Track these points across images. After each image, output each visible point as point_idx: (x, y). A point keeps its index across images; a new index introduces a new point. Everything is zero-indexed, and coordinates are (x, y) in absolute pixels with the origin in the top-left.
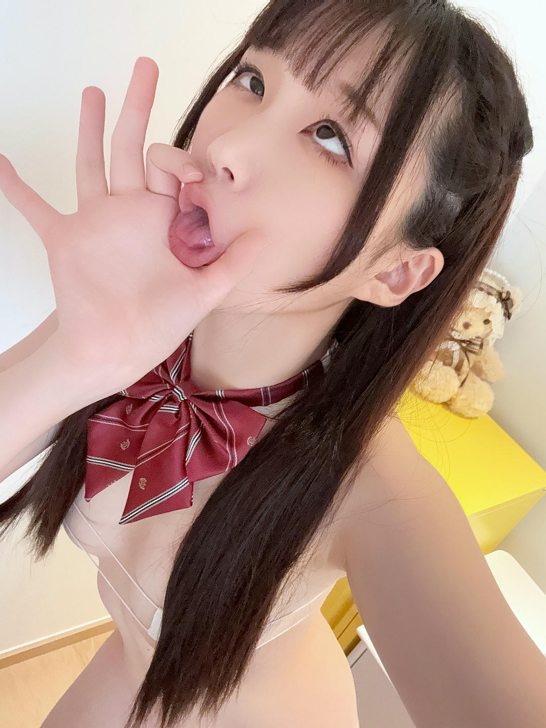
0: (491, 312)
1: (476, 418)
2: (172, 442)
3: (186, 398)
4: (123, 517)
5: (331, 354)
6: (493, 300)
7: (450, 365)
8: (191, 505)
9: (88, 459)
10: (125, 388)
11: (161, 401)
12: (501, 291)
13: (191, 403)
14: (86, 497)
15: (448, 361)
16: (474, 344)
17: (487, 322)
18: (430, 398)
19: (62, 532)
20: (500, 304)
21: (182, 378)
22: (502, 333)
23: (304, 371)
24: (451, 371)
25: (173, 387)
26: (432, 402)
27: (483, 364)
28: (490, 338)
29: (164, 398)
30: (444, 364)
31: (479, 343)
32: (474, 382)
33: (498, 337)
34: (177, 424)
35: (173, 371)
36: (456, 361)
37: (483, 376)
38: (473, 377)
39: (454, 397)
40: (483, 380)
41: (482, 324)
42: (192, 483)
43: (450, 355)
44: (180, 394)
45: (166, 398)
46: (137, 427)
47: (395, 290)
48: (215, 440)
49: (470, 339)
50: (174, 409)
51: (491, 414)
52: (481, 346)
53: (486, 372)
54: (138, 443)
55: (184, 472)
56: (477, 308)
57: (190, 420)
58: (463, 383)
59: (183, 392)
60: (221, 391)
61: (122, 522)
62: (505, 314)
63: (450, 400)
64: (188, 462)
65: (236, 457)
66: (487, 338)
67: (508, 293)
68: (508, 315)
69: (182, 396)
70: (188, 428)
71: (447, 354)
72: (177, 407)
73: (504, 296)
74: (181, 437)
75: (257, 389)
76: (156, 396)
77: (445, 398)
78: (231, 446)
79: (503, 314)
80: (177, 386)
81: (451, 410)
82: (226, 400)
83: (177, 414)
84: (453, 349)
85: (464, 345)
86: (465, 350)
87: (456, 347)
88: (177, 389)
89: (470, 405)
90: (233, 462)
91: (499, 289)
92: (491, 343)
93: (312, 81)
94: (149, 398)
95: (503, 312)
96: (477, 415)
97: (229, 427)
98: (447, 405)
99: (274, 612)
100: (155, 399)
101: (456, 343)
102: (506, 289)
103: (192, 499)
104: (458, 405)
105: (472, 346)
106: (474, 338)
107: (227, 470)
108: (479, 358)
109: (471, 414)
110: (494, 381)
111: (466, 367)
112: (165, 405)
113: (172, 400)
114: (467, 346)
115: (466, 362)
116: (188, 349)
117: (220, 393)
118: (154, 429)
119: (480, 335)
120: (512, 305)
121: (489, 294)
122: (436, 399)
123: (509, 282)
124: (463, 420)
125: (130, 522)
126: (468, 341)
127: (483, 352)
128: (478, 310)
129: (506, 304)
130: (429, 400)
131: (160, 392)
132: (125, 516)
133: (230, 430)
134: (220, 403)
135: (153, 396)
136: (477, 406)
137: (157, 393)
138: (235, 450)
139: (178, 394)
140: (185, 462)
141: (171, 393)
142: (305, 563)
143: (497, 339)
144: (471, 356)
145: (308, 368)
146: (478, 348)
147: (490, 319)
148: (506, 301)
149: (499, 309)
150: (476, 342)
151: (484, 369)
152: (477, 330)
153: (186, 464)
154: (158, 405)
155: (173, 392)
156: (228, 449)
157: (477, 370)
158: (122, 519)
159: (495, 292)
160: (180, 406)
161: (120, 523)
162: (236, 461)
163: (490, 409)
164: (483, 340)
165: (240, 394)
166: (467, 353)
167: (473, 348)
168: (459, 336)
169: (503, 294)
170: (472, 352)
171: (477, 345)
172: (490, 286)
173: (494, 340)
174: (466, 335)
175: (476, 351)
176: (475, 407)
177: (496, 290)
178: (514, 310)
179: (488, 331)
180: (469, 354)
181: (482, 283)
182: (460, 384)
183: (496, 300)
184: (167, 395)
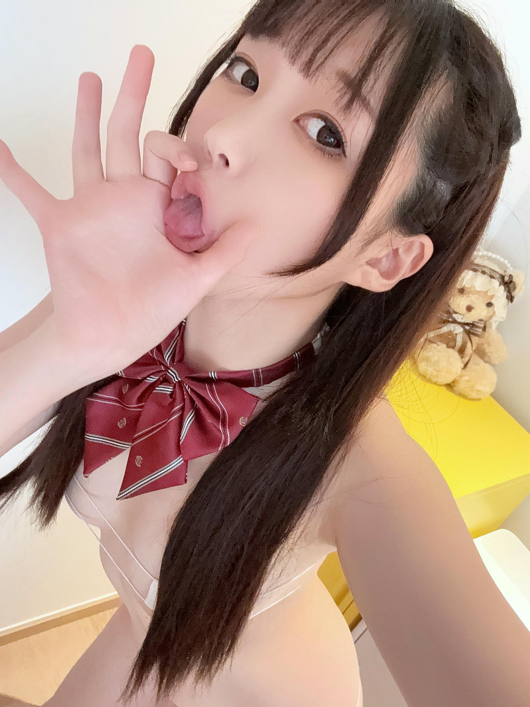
0: (493, 295)
1: (479, 399)
2: (167, 421)
3: (180, 379)
4: (121, 493)
5: (322, 337)
6: (496, 283)
7: (453, 347)
8: (186, 482)
9: (86, 436)
10: (122, 370)
11: (155, 382)
12: (503, 274)
13: (185, 384)
14: (84, 473)
15: (451, 344)
16: (477, 327)
17: (489, 305)
18: (434, 380)
19: (64, 503)
20: (502, 288)
21: (176, 361)
22: (504, 316)
23: (295, 354)
24: (454, 354)
25: (167, 368)
26: (435, 383)
27: (486, 346)
28: (492, 321)
29: (159, 379)
30: (448, 347)
31: (482, 326)
32: (478, 364)
33: (501, 320)
34: (172, 405)
35: (167, 353)
36: (459, 343)
37: (486, 359)
38: (476, 359)
39: (458, 379)
40: (486, 362)
41: (484, 306)
42: (186, 462)
43: (453, 337)
44: (174, 375)
45: (161, 379)
46: (133, 406)
47: (386, 275)
48: (209, 420)
49: (473, 322)
50: (168, 390)
51: (493, 395)
52: (484, 329)
53: (488, 354)
54: (134, 421)
55: (179, 450)
56: (480, 292)
57: (184, 400)
58: (466, 365)
59: (177, 373)
60: (214, 373)
61: (120, 498)
62: (507, 298)
63: (454, 382)
64: (182, 441)
65: (228, 436)
66: (490, 321)
67: (511, 276)
68: (511, 298)
69: (176, 377)
70: (183, 408)
71: (450, 337)
72: (172, 388)
73: (506, 279)
74: (175, 416)
75: (248, 371)
76: (151, 376)
77: (448, 380)
78: (224, 426)
79: (505, 297)
80: (171, 368)
81: (454, 392)
82: (219, 381)
83: (172, 395)
84: (456, 332)
85: (467, 328)
86: (468, 333)
87: (459, 330)
88: (172, 371)
89: (473, 386)
90: (225, 442)
91: (502, 272)
92: (494, 326)
93: (308, 68)
94: (145, 378)
95: (506, 295)
96: (480, 397)
97: (221, 407)
98: (450, 386)
99: (265, 587)
100: (151, 380)
101: (459, 326)
102: (509, 272)
103: (187, 476)
104: (461, 386)
105: (475, 329)
106: (477, 321)
107: (220, 449)
108: (482, 340)
109: (474, 395)
110: (496, 363)
111: (469, 350)
112: (159, 386)
113: (166, 381)
114: (470, 329)
115: (469, 344)
116: (181, 332)
117: (213, 375)
118: (150, 409)
119: (482, 317)
120: (515, 288)
121: (492, 277)
122: (439, 381)
123: (511, 266)
124: (466, 401)
125: (127, 498)
126: (471, 324)
127: (486, 334)
128: (481, 294)
129: (509, 287)
131: (155, 373)
132: (122, 492)
133: (223, 411)
134: (214, 384)
135: (148, 376)
136: (479, 387)
137: (152, 374)
138: (228, 430)
139: (173, 376)
140: (179, 441)
141: (166, 374)
142: (295, 540)
143: (500, 322)
144: (474, 338)
145: (299, 350)
146: (481, 330)
147: (493, 302)
148: (508, 284)
149: (501, 291)
150: (479, 325)
151: (487, 351)
152: (480, 313)
153: (181, 443)
154: (153, 385)
155: (168, 374)
156: (221, 429)
157: (481, 353)
158: (119, 495)
159: (498, 276)
160: (174, 387)
161: (117, 499)
162: (229, 440)
163: (493, 391)
164: (485, 322)
165: (231, 376)
166: (470, 335)
167: (476, 331)
168: (462, 319)
169: (506, 277)
170: (475, 334)
171: (480, 328)
172: (493, 270)
173: (497, 323)
174: (469, 318)
175: (479, 333)
176: (478, 389)
177: (498, 273)
178: (517, 294)
179: (491, 314)
180: (472, 336)
181: (485, 266)
182: (463, 367)
183: (498, 283)
184: (162, 376)
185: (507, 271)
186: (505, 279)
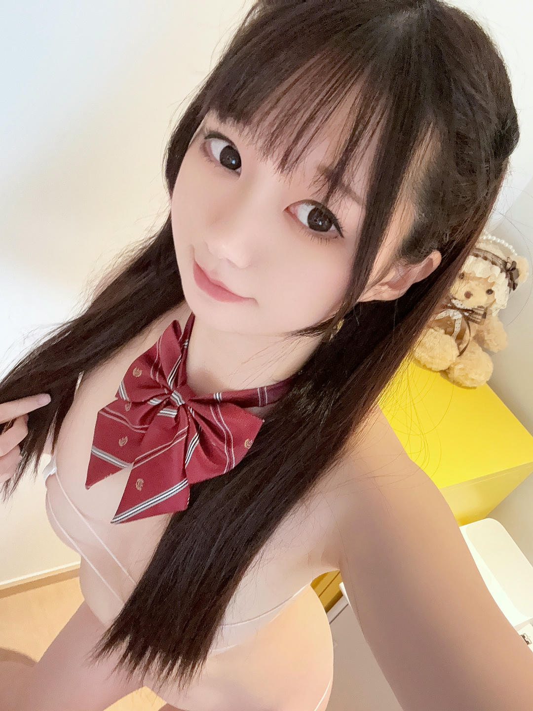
0: (494, 282)
1: (475, 388)
2: (171, 444)
3: (184, 403)
6: (497, 270)
7: (451, 334)
11: (159, 405)
12: (507, 261)
13: (189, 407)
15: (450, 330)
16: (476, 314)
17: (490, 292)
18: (429, 366)
20: (504, 275)
21: (179, 383)
22: (505, 304)
24: (451, 341)
25: (170, 392)
26: (430, 369)
27: (485, 334)
28: (493, 308)
29: (163, 402)
30: (446, 333)
31: (482, 313)
32: (476, 353)
33: (502, 308)
34: (176, 428)
35: (170, 377)
36: (457, 329)
37: (485, 346)
38: (473, 345)
39: (452, 366)
40: (484, 350)
41: (484, 293)
43: (451, 323)
44: (177, 397)
45: (165, 402)
46: (136, 427)
48: (214, 441)
49: (473, 309)
50: (173, 413)
51: (489, 383)
52: (484, 316)
53: (488, 342)
56: (480, 278)
57: (189, 423)
59: (180, 397)
60: (219, 394)
62: (509, 285)
63: (449, 368)
64: (187, 464)
65: (233, 459)
66: (491, 308)
67: (514, 263)
68: (513, 286)
69: (180, 400)
70: (187, 432)
71: (448, 322)
72: (176, 411)
73: (509, 266)
74: (180, 440)
75: (253, 389)
76: (154, 399)
77: (444, 367)
78: (229, 446)
79: (507, 284)
80: (175, 391)
81: (448, 378)
82: (224, 402)
83: (176, 418)
84: (454, 318)
85: (466, 314)
86: (467, 319)
87: (457, 316)
89: (467, 375)
90: (231, 464)
91: (504, 258)
92: (495, 314)
94: (148, 401)
95: (507, 283)
96: (475, 385)
97: (226, 430)
98: (445, 373)
100: (155, 402)
101: (458, 312)
102: (512, 259)
104: (456, 373)
105: (475, 316)
106: (476, 307)
107: (225, 472)
108: (482, 327)
109: (468, 383)
110: (495, 350)
111: (467, 337)
112: (164, 409)
113: (170, 404)
114: (469, 315)
115: (467, 331)
116: (184, 355)
117: (218, 396)
118: (154, 431)
119: (482, 304)
120: (518, 276)
121: (493, 263)
122: (434, 367)
123: (516, 252)
124: (460, 388)
125: (123, 522)
126: (469, 310)
127: (487, 321)
128: (481, 280)
129: (511, 274)
130: (428, 367)
131: (158, 395)
132: (117, 516)
133: (227, 432)
134: (218, 405)
135: (152, 398)
137: (156, 396)
138: (233, 452)
139: (176, 399)
140: (184, 465)
141: (169, 398)
143: (501, 310)
144: (473, 325)
146: (480, 317)
147: (493, 289)
148: (511, 272)
149: (502, 280)
150: (479, 312)
151: (486, 339)
152: (479, 300)
153: (186, 467)
154: (157, 408)
155: (171, 397)
156: (226, 451)
157: (480, 340)
158: (114, 519)
159: (500, 262)
160: (179, 410)
162: (234, 463)
163: (489, 379)
164: (486, 309)
165: (235, 396)
166: (469, 322)
167: (475, 318)
168: (461, 305)
169: (508, 264)
170: (474, 321)
171: (479, 314)
172: (495, 256)
173: (498, 311)
174: (469, 304)
175: (479, 321)
176: (473, 377)
177: (501, 259)
178: (520, 281)
179: (491, 301)
180: (470, 323)
181: (487, 252)
182: (458, 354)
183: (500, 270)
184: (165, 399)
185: (511, 257)
186: (507, 266)
